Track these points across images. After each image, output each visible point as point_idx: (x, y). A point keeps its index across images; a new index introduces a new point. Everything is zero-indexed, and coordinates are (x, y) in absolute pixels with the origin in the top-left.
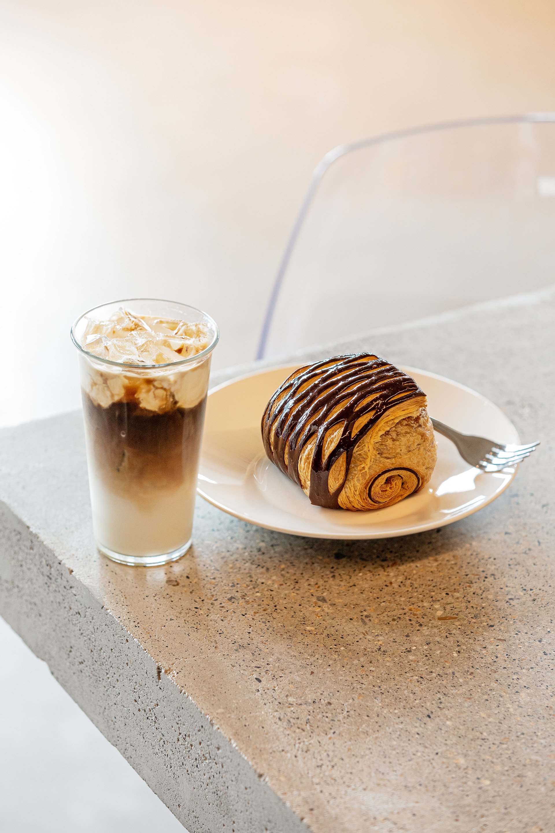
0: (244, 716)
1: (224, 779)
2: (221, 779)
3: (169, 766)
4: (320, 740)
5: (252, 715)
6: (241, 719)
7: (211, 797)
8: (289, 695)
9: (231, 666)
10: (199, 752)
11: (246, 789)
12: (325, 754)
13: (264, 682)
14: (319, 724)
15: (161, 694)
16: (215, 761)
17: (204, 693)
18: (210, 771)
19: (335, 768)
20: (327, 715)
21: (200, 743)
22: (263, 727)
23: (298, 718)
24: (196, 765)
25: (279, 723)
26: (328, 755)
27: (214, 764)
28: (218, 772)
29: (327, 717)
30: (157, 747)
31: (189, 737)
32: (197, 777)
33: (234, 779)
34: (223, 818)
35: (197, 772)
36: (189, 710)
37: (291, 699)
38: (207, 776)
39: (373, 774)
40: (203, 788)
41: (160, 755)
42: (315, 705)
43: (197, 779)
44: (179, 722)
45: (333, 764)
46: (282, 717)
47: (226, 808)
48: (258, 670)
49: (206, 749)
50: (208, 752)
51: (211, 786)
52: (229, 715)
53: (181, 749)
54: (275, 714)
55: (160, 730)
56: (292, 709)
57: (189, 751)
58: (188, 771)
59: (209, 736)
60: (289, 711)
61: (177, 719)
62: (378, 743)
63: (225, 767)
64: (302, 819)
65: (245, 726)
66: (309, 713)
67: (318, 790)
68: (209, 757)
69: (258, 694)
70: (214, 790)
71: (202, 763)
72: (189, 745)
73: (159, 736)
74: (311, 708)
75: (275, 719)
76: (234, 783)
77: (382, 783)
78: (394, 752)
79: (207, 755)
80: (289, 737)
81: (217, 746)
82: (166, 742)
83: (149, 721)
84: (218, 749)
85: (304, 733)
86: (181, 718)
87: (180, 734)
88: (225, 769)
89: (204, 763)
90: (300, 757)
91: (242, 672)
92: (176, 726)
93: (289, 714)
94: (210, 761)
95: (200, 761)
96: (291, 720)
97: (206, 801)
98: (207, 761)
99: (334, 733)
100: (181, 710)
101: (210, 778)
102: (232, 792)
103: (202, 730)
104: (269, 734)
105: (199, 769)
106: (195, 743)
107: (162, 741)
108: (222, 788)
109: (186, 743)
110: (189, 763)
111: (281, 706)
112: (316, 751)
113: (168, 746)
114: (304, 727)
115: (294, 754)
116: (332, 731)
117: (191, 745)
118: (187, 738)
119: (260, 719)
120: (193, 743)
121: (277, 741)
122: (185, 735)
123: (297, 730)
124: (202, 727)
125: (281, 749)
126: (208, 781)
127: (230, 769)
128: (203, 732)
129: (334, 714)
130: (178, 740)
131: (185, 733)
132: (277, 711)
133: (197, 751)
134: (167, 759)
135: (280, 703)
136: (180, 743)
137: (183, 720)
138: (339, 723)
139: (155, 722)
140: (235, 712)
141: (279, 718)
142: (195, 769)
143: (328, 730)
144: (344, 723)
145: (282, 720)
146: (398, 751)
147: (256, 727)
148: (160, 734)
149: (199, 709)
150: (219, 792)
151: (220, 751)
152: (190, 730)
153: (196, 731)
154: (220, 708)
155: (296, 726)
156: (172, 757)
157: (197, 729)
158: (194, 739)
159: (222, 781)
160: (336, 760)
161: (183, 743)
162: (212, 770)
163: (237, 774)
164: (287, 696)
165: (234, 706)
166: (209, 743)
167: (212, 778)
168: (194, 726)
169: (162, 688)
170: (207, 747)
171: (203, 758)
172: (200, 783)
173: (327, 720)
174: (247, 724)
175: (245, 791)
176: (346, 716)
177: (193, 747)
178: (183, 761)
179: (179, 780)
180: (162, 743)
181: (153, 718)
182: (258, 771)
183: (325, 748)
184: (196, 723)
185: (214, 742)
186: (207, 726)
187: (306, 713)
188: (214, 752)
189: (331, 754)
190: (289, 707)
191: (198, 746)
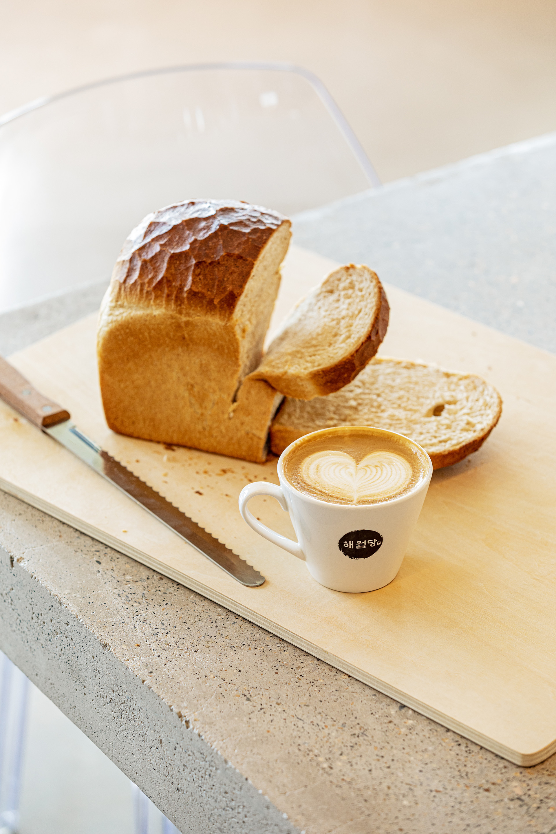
0: (88, 595)
1: (74, 650)
2: (71, 650)
3: (26, 641)
4: (154, 611)
5: (95, 593)
6: (85, 597)
7: (64, 667)
8: (126, 573)
9: (74, 552)
10: (51, 628)
11: (93, 658)
12: (160, 623)
13: (103, 564)
14: (153, 597)
15: (15, 580)
16: (65, 635)
17: (51, 577)
18: (61, 644)
19: (169, 635)
20: (160, 589)
21: (51, 621)
22: (105, 604)
23: (135, 594)
24: (49, 639)
25: (119, 598)
26: (163, 624)
27: (65, 637)
28: (68, 645)
29: (160, 591)
30: (14, 626)
31: (41, 615)
32: (51, 650)
33: (82, 650)
34: (75, 684)
35: (50, 645)
36: (40, 592)
37: (128, 577)
38: (59, 648)
39: (202, 638)
40: (56, 659)
41: (18, 632)
42: (149, 581)
43: (51, 651)
44: (32, 603)
45: (167, 631)
46: (120, 594)
47: (77, 675)
48: (97, 553)
49: (56, 625)
50: (58, 627)
51: (63, 657)
52: (75, 595)
53: (35, 626)
54: (115, 591)
55: (16, 611)
56: (129, 585)
57: (42, 628)
58: (42, 645)
59: (59, 614)
60: (127, 587)
61: (30, 600)
62: (206, 611)
63: (74, 640)
64: (143, 681)
65: (90, 603)
66: (144, 588)
67: (156, 655)
68: (59, 632)
69: (99, 574)
70: (66, 660)
71: (54, 637)
72: (42, 623)
73: (16, 616)
74: (145, 584)
75: (115, 595)
76: (83, 653)
77: (210, 645)
78: (220, 618)
79: (58, 631)
80: (128, 610)
81: (66, 622)
82: (22, 621)
83: (6, 604)
84: (67, 624)
85: (140, 606)
86: (33, 600)
87: (34, 613)
88: (74, 641)
89: (56, 638)
90: (139, 627)
91: (84, 556)
92: (30, 607)
93: (126, 590)
94: (61, 635)
95: (52, 636)
96: (129, 595)
97: (60, 670)
98: (58, 636)
99: (167, 604)
100: (33, 593)
101: (62, 650)
102: (81, 661)
103: (52, 609)
104: (111, 609)
105: (52, 643)
106: (47, 621)
107: (18, 620)
108: (73, 658)
109: (39, 621)
110: (43, 638)
111: (120, 584)
112: (152, 621)
113: (24, 624)
114: (140, 601)
115: (133, 625)
116: (165, 603)
117: (44, 623)
118: (40, 617)
119: (102, 596)
120: (45, 621)
121: (118, 615)
122: (38, 614)
123: (135, 604)
124: (52, 606)
125: (121, 622)
126: (60, 652)
127: (79, 641)
128: (54, 611)
129: (166, 588)
130: (32, 619)
131: (38, 612)
132: (116, 588)
133: (49, 627)
134: (24, 635)
135: (118, 581)
136: (34, 621)
137: (35, 602)
138: (170, 595)
139: (11, 604)
140: (80, 591)
141: (119, 595)
142: (48, 643)
143: (161, 602)
144: (175, 595)
145: (121, 596)
146: (223, 617)
147: (99, 604)
148: (16, 614)
149: (48, 591)
150: (70, 662)
151: (69, 626)
152: (42, 609)
153: (47, 610)
154: (66, 589)
155: (133, 600)
156: (28, 633)
157: (48, 608)
158: (46, 617)
159: (72, 652)
160: (169, 628)
161: (37, 621)
162: (63, 643)
163: (84, 646)
164: (124, 575)
165: (78, 586)
166: (59, 620)
167: (63, 649)
168: (45, 605)
169: (15, 575)
170: (58, 623)
171: (54, 633)
172: (53, 655)
173: (160, 593)
174: (91, 602)
175: (93, 660)
176: (176, 589)
177: (45, 624)
178: (38, 637)
179: (35, 653)
180: (18, 621)
181: (10, 601)
182: (103, 641)
183: (160, 618)
184: (46, 604)
185: (63, 618)
186: (56, 606)
187: (141, 588)
188: (64, 627)
189: (165, 623)
190: (126, 584)
191: (50, 623)
